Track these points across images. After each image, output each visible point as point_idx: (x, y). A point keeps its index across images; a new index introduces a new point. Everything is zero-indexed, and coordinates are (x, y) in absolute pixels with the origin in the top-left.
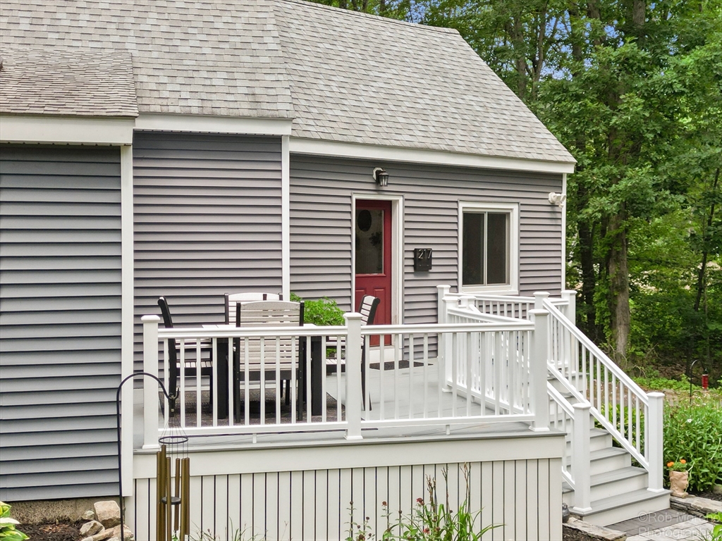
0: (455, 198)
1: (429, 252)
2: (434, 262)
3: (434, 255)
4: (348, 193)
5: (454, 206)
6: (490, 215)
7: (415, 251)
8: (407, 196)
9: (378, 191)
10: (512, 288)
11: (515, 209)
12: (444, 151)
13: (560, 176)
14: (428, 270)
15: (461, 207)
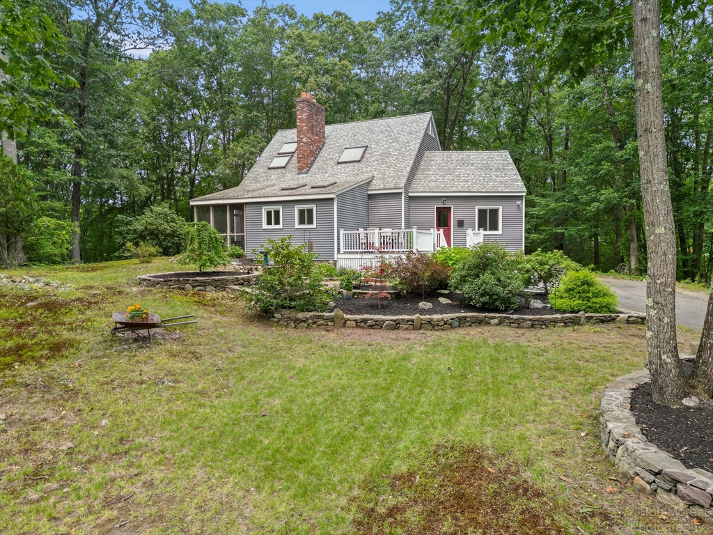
0: (474, 205)
1: (463, 221)
2: (464, 224)
4: (434, 205)
5: (474, 207)
7: (458, 221)
8: (454, 205)
10: (500, 232)
11: (501, 207)
12: (467, 192)
13: (522, 196)
14: (463, 226)
15: (476, 207)
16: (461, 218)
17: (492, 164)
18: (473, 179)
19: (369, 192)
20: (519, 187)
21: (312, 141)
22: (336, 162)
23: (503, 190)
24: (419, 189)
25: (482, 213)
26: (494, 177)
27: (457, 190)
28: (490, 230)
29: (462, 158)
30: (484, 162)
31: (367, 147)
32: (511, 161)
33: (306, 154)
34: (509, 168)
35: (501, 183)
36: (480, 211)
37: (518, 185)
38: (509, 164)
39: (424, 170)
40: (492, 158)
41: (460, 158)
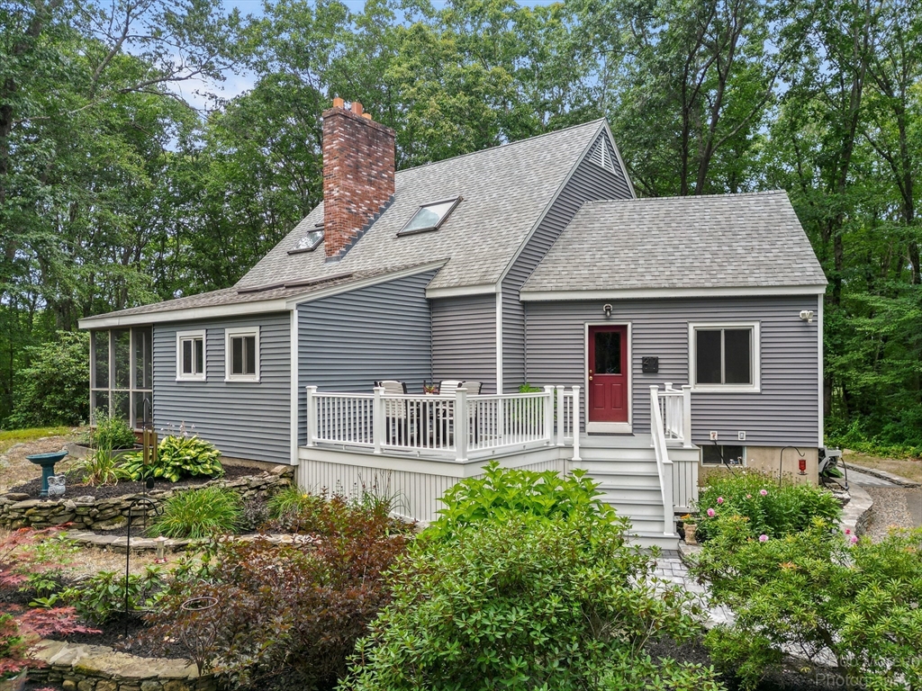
0: (686, 321)
1: (656, 360)
2: (660, 367)
3: (660, 361)
4: (582, 322)
5: (685, 326)
6: (726, 331)
7: (644, 359)
8: (635, 321)
9: (608, 319)
10: (755, 387)
11: (757, 326)
12: (665, 288)
13: (815, 297)
14: (656, 372)
15: (691, 326)
16: (650, 353)
17: (742, 221)
18: (684, 258)
19: (430, 295)
20: (808, 273)
21: (354, 193)
22: (394, 235)
23: (761, 281)
24: (548, 283)
25: (707, 340)
26: (740, 251)
27: (639, 284)
28: (728, 381)
29: (668, 213)
30: (720, 218)
31: (460, 200)
32: (791, 212)
33: (338, 220)
34: (783, 227)
35: (759, 265)
36: (701, 335)
37: (803, 270)
38: (784, 219)
39: (570, 242)
40: (742, 209)
41: (663, 212)
